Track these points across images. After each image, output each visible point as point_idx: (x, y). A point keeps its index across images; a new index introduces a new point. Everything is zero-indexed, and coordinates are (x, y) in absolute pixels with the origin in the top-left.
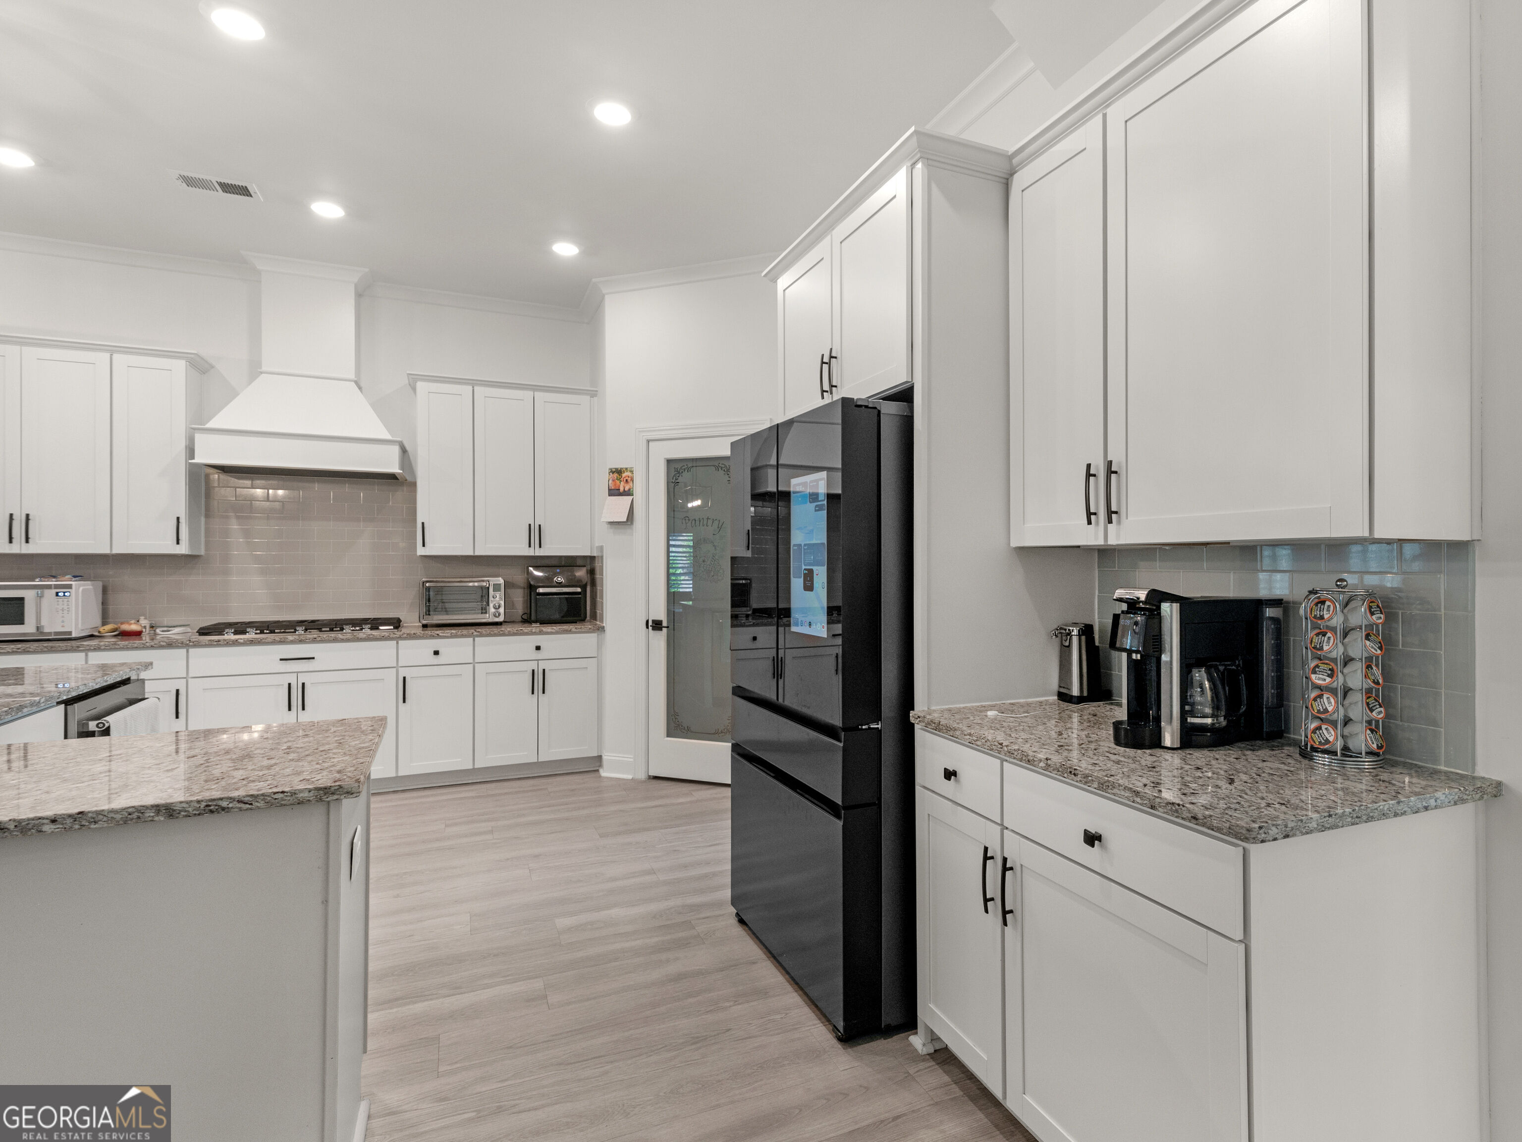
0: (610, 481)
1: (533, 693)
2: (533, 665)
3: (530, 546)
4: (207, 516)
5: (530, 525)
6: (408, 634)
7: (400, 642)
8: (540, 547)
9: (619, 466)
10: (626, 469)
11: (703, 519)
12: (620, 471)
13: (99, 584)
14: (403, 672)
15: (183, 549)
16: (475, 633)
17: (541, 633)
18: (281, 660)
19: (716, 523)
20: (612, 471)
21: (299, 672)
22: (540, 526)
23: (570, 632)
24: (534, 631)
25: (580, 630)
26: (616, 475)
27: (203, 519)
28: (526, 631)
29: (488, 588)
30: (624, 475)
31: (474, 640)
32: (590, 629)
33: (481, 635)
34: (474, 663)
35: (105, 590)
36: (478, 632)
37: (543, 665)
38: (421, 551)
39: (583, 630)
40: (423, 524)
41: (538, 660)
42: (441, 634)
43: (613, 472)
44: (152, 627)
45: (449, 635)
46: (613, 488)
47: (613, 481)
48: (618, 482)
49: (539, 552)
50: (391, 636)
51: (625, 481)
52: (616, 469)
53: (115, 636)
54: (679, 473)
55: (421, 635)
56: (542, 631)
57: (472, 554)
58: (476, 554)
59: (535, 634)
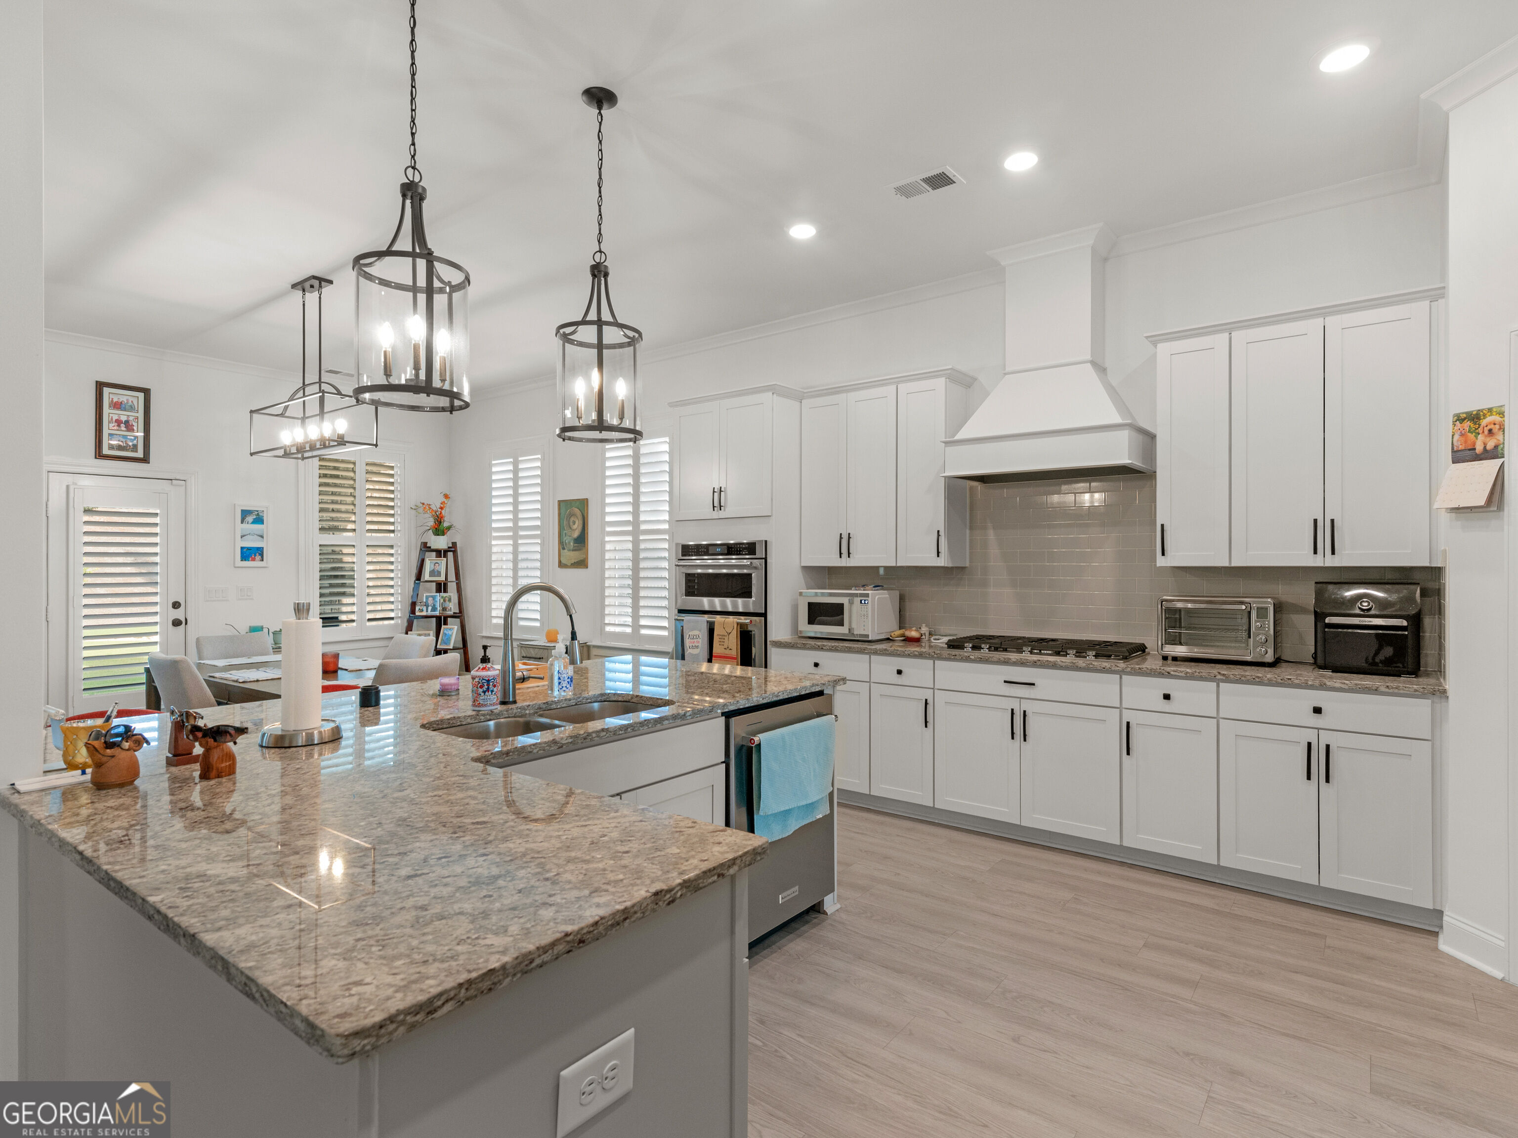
0: (1457, 437)
1: (1309, 778)
2: (1311, 736)
3: (1315, 552)
4: (971, 528)
5: (1315, 521)
6: (1132, 668)
7: (1124, 677)
8: (1333, 553)
9: (1474, 408)
10: (1490, 410)
12: (1476, 416)
13: (897, 594)
14: (1128, 716)
15: (941, 562)
16: (1219, 677)
17: (1323, 687)
18: (1005, 682)
20: (1460, 419)
21: (1023, 698)
22: (1332, 521)
23: (1376, 691)
24: (1310, 683)
25: (1396, 691)
26: (1468, 424)
27: (968, 531)
28: (1297, 681)
29: (1249, 613)
30: (1484, 422)
31: (1218, 686)
32: (1416, 691)
33: (1227, 680)
34: (1219, 718)
35: (902, 598)
36: (1224, 675)
37: (1326, 737)
38: (1161, 562)
39: (1402, 692)
40: (1162, 526)
41: (1318, 729)
42: (1172, 673)
43: (1462, 421)
44: (930, 634)
45: (1183, 674)
46: (1461, 448)
47: (1463, 435)
48: (1472, 436)
49: (1331, 561)
50: (1112, 669)
51: (1487, 432)
52: (1467, 413)
53: (903, 640)
55: (1148, 671)
56: (1325, 684)
57: (1227, 565)
58: (1233, 565)
59: (1312, 687)
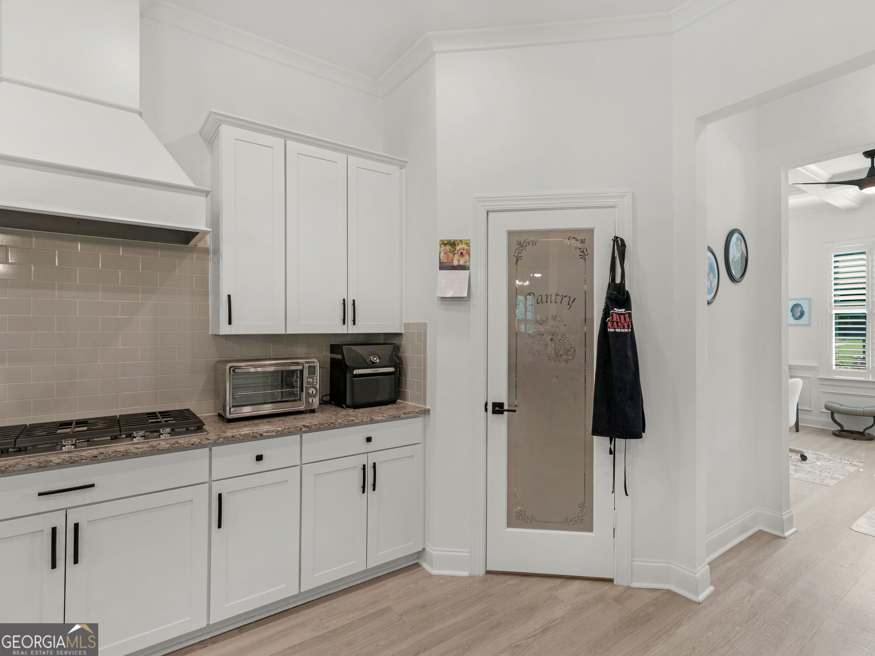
0: (442, 254)
1: (363, 491)
2: (362, 460)
5: (344, 300)
6: (225, 438)
8: (354, 324)
9: (452, 238)
10: (461, 241)
11: (551, 295)
12: (453, 244)
14: (219, 487)
16: (304, 429)
17: (372, 421)
18: (40, 494)
19: (566, 300)
20: (444, 243)
21: (71, 508)
22: (354, 301)
23: (399, 417)
24: (364, 420)
25: (409, 415)
26: (448, 247)
28: (357, 421)
30: (458, 248)
31: (301, 437)
33: (310, 430)
34: (302, 464)
36: (306, 426)
37: (373, 458)
39: (411, 415)
40: (229, 296)
41: (369, 453)
42: (264, 434)
43: (445, 245)
45: (274, 434)
46: (445, 261)
47: (445, 253)
48: (451, 255)
50: (203, 443)
51: (459, 254)
52: (448, 240)
54: (522, 246)
55: (241, 438)
56: (373, 419)
57: (284, 333)
58: (288, 333)
59: (366, 423)
